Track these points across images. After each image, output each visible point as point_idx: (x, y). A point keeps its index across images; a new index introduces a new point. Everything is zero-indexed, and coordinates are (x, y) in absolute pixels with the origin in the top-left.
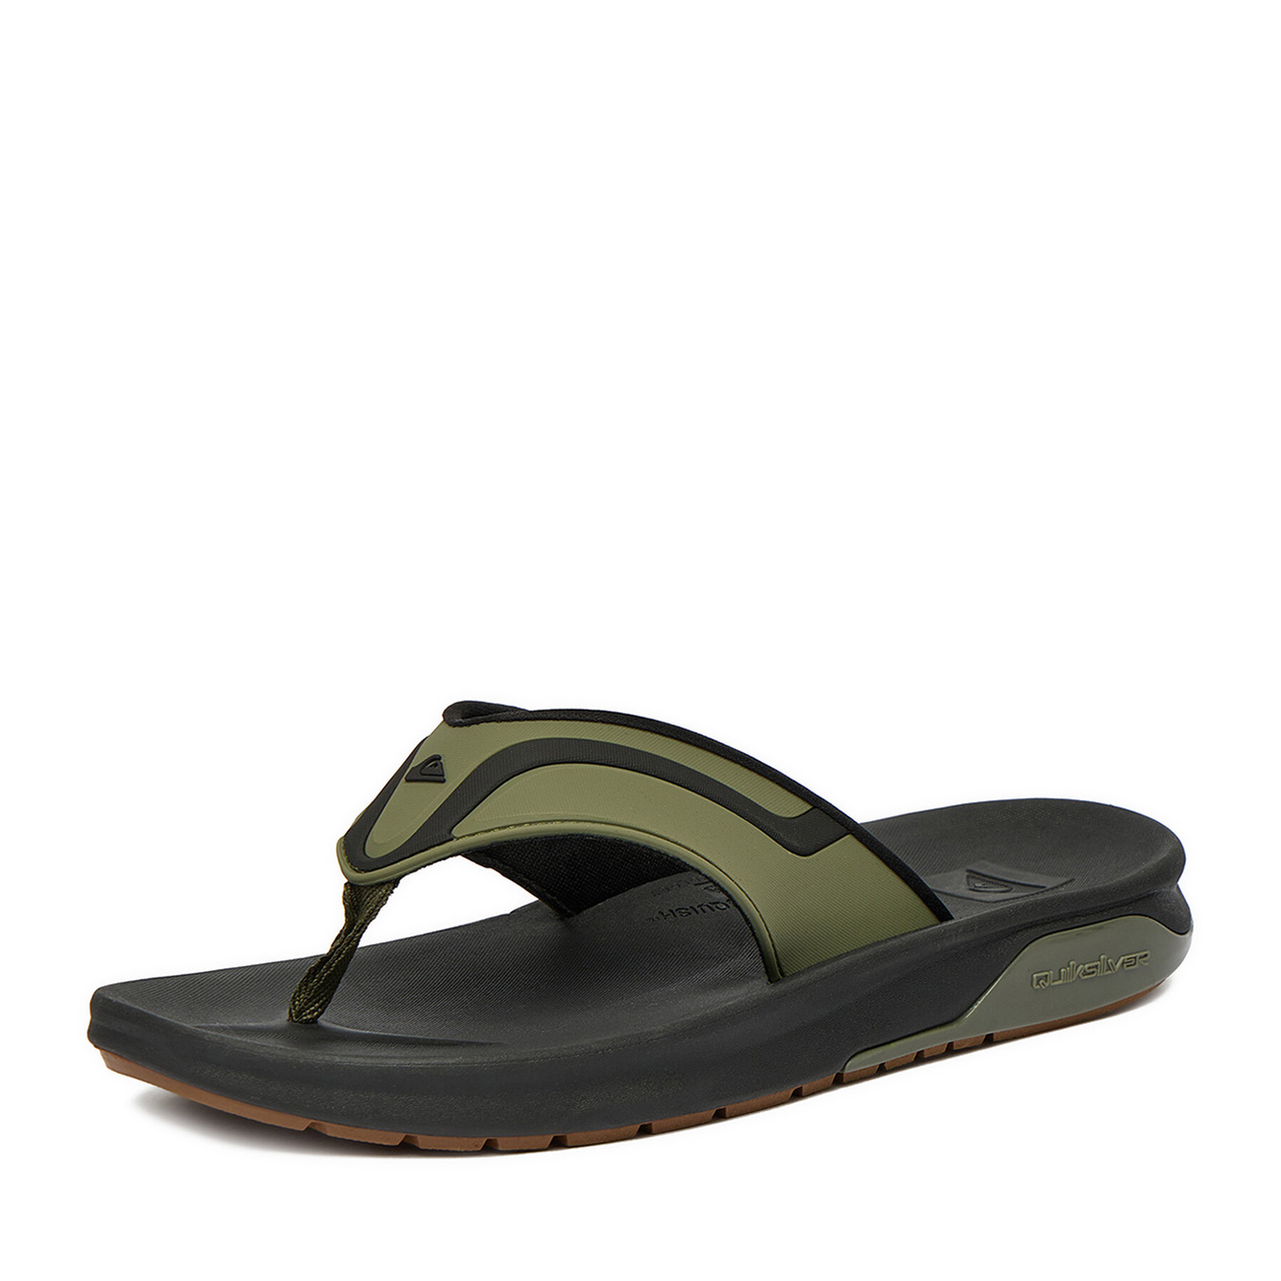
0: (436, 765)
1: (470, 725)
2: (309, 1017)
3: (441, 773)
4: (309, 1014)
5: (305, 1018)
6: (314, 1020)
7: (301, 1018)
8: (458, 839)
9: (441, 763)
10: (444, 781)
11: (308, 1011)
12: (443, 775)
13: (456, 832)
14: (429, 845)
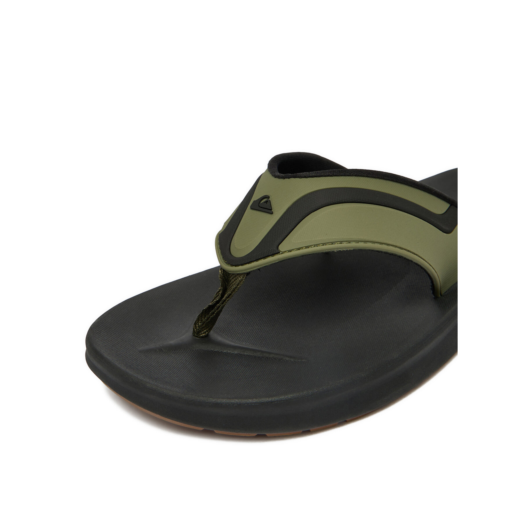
0: (266, 202)
1: (284, 178)
2: (203, 335)
3: (270, 209)
4: (203, 333)
5: (201, 335)
6: (207, 336)
7: (200, 335)
8: (283, 253)
9: (270, 201)
10: (272, 213)
11: (203, 332)
12: (271, 210)
13: (282, 248)
14: (266, 255)
